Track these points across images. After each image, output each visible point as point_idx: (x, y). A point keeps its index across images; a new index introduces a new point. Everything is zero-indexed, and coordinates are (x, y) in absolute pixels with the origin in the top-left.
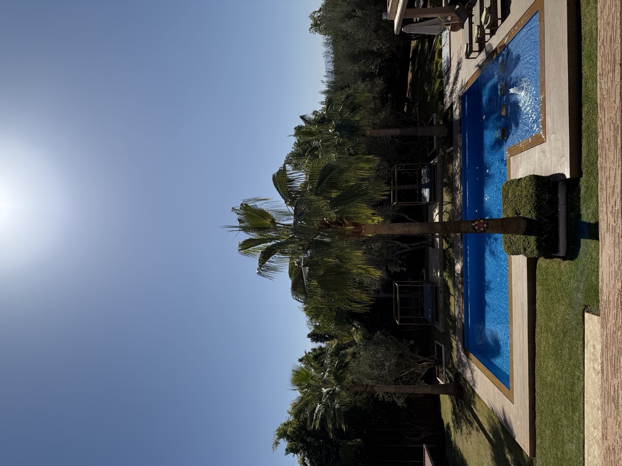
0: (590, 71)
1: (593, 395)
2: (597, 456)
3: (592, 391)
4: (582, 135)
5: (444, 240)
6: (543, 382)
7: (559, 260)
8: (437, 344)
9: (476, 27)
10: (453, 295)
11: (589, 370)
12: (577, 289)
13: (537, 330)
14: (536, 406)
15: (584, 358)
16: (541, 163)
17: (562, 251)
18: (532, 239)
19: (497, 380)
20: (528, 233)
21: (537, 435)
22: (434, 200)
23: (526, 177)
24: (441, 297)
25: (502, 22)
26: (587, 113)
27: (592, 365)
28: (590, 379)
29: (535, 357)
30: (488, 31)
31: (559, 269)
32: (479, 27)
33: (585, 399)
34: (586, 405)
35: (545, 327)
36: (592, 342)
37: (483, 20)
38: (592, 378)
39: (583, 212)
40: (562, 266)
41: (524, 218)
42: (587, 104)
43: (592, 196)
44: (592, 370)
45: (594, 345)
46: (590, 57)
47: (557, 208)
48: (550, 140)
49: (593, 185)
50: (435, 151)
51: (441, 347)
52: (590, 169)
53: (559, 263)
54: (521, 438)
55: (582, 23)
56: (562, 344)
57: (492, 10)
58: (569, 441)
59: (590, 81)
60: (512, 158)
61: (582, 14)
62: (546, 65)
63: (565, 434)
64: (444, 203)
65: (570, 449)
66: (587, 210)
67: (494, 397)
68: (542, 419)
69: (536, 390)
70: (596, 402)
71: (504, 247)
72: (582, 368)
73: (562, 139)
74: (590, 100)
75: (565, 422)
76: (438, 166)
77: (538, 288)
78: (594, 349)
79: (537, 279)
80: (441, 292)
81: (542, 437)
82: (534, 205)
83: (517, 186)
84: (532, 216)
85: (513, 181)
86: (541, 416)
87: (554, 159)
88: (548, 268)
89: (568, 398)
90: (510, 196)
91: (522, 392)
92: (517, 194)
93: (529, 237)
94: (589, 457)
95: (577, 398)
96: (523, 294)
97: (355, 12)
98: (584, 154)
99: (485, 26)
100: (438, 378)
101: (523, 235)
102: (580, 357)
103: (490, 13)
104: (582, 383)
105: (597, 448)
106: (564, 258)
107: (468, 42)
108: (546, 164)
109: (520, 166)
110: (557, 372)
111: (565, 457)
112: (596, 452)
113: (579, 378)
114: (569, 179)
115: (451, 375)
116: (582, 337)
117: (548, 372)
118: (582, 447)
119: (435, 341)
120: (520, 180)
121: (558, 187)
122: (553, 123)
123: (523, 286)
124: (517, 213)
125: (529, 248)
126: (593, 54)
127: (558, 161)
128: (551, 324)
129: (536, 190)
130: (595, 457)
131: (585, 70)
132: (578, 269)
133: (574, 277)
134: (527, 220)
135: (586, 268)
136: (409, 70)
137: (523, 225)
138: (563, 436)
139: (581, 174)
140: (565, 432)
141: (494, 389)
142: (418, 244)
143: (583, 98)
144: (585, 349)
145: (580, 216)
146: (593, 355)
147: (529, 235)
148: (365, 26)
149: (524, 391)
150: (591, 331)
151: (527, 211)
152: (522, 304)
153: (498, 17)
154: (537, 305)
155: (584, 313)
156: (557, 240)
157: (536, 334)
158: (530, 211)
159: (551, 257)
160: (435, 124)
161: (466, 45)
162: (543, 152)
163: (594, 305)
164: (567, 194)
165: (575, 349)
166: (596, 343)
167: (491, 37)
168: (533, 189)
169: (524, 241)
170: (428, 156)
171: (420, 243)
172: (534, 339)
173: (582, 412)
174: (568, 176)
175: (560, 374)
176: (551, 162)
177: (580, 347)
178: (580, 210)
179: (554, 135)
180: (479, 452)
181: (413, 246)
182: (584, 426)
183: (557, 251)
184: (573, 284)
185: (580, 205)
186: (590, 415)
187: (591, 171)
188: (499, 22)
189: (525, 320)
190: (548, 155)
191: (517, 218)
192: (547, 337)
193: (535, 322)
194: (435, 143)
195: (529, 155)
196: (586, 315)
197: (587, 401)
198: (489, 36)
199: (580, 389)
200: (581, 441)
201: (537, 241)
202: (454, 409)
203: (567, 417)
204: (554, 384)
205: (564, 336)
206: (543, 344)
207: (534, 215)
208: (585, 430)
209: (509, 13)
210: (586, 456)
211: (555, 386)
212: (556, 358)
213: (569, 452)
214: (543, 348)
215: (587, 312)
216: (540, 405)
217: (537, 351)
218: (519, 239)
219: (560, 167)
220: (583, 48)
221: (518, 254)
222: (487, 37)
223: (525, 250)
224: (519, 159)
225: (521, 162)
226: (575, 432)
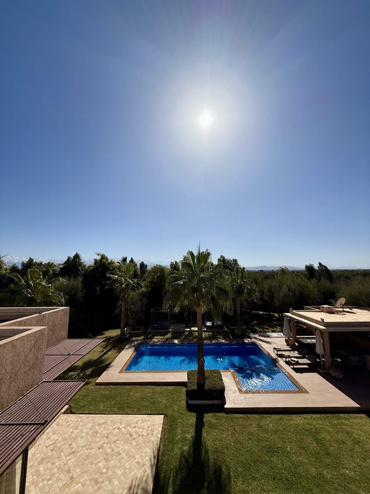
0: (274, 419)
1: (126, 420)
2: (99, 422)
3: (128, 419)
4: (245, 414)
5: (188, 333)
6: (130, 390)
7: (186, 399)
8: (142, 328)
9: (289, 355)
10: (164, 337)
11: (138, 417)
12: (174, 411)
13: (153, 387)
14: (119, 386)
15: (143, 414)
16: (230, 391)
17: (190, 402)
18: (195, 387)
19: (129, 363)
20: (198, 384)
21: (105, 386)
22: (207, 328)
23: (223, 383)
24: (163, 331)
25: (292, 368)
26: (255, 417)
27: (140, 419)
28: (134, 418)
29: (141, 385)
30: (287, 360)
31: (182, 400)
32: (289, 356)
33: (124, 415)
34: (121, 415)
35: (155, 391)
36: (150, 419)
37: (293, 359)
38: (134, 419)
39: (210, 415)
40: (184, 402)
41: (205, 383)
42: (259, 417)
43: (217, 420)
44: (138, 419)
45: (149, 420)
46: (281, 419)
47: (210, 400)
48: (241, 396)
49: (222, 420)
50: (230, 328)
51: (141, 330)
52: (230, 419)
53: (185, 400)
54: (104, 377)
55: (296, 415)
56: (148, 402)
57: (297, 363)
58: (104, 405)
59: (270, 420)
60: (230, 373)
61: (300, 415)
62: (275, 394)
63: (107, 403)
64: (206, 333)
65: (100, 406)
66: (210, 417)
67: (121, 361)
68: (113, 389)
69: (126, 386)
70: (124, 421)
71: (191, 371)
72: (138, 413)
73: (242, 403)
74: (261, 419)
75: (113, 403)
76: (223, 330)
77: (172, 387)
78: (147, 421)
79: (176, 387)
80: (166, 331)
81: (104, 389)
82: (212, 388)
83: (219, 378)
84: (206, 388)
85: (221, 376)
86: (115, 389)
87: (233, 398)
88: (182, 393)
89: (123, 405)
90: (215, 374)
91: (125, 378)
92: (216, 379)
93: (196, 385)
94: (98, 417)
95: (124, 410)
96: (169, 379)
97: (291, 292)
98: (236, 415)
99: (289, 359)
100: (126, 328)
101: (197, 382)
102: (143, 412)
103: (296, 363)
104: (131, 413)
105: (103, 422)
106: (187, 403)
107: (281, 349)
108: (230, 393)
109: (228, 378)
110: (135, 398)
111: (97, 403)
112: (100, 421)
113: (134, 411)
114: (224, 407)
115: (127, 336)
116: (152, 413)
117: (134, 393)
118: (102, 413)
119: (143, 327)
120: (222, 380)
121: (220, 400)
122: (249, 398)
123: (172, 379)
124: (207, 378)
125: (192, 385)
126: (283, 421)
127: (232, 401)
128: (157, 395)
129: (219, 390)
130: (98, 421)
131: (275, 417)
132: (183, 411)
133: (179, 409)
134: (204, 385)
135: (184, 416)
136: (264, 312)
137: (202, 382)
138: (106, 402)
139: (227, 413)
140: (108, 403)
141: (125, 361)
142: (187, 319)
143: (262, 415)
144: (147, 415)
145: (207, 413)
146: (145, 420)
147: (197, 386)
148: (285, 297)
149: (125, 379)
150: (155, 419)
151: (208, 385)
152: (165, 379)
153: (294, 366)
154: (164, 387)
155: (163, 414)
156: (195, 400)
157: (151, 386)
158: (208, 386)
159: (187, 395)
160: (242, 327)
161: (280, 348)
162: (235, 392)
163: (167, 420)
164: (217, 405)
165: (146, 409)
166: (150, 422)
167: (284, 361)
168: (219, 388)
169: (195, 382)
170: (227, 323)
171: (188, 321)
172: (149, 385)
173: (118, 413)
174: (226, 406)
175: (134, 400)
176: (231, 397)
177: (148, 412)
178: (210, 412)
179: (243, 398)
180: (95, 352)
181: (186, 317)
182: (112, 414)
183: (191, 399)
184: (176, 408)
185: (212, 413)
186: (117, 418)
187: (229, 420)
188: (292, 367)
189: (157, 380)
190: (234, 395)
191: (204, 379)
192: (150, 393)
193: (157, 386)
194: (233, 327)
195: (233, 384)
196: (163, 416)
197: (123, 416)
198: (285, 360)
199: (128, 412)
200: (105, 413)
201: (195, 390)
202: (113, 338)
203: (115, 404)
204: (130, 397)
205: (152, 403)
206: (147, 390)
207: (207, 388)
208: (110, 415)
209: (297, 372)
210: (98, 415)
211: (129, 397)
212: (141, 398)
213: (99, 405)
214: (145, 390)
215: (164, 416)
216: (119, 388)
217: (144, 386)
218: (195, 380)
219: (229, 402)
220: (285, 415)
221: (188, 378)
222: (284, 359)
223: (191, 383)
224: (231, 378)
225: (230, 379)
226: (108, 409)
